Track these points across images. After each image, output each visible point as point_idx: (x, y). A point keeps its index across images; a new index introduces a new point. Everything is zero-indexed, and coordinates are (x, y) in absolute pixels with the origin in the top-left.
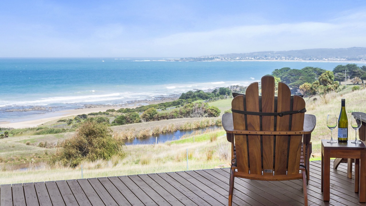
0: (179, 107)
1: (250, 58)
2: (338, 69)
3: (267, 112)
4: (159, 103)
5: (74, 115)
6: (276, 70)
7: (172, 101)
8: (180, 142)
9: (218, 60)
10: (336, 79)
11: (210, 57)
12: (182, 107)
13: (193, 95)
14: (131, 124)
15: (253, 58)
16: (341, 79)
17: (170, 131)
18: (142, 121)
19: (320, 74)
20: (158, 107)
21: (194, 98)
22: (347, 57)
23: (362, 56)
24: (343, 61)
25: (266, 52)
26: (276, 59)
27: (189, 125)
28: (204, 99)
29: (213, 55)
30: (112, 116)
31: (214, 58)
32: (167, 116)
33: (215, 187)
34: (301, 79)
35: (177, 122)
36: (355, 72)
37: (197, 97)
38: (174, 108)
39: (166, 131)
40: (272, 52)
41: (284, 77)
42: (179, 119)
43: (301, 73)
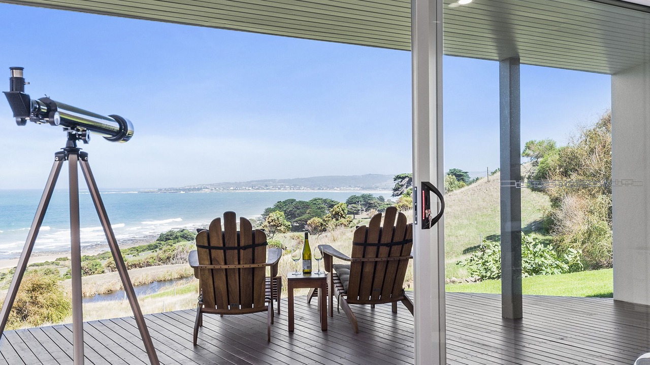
0: (156, 251)
1: (247, 188)
2: (351, 201)
3: (230, 246)
4: (129, 247)
5: (8, 267)
6: (278, 202)
7: (147, 244)
8: (158, 296)
9: (206, 190)
10: (349, 213)
11: (197, 187)
12: (161, 251)
13: (175, 235)
14: (90, 276)
15: (251, 189)
16: (355, 212)
17: (145, 283)
18: (106, 271)
19: (332, 206)
20: (128, 253)
21: (176, 240)
22: (361, 185)
23: (378, 185)
24: (357, 190)
25: (266, 181)
26: (279, 189)
27: (169, 273)
28: (189, 241)
29: (200, 185)
30: (64, 266)
31: (201, 189)
32: (140, 263)
33: (182, 326)
34: (309, 213)
35: (153, 271)
36: (370, 204)
37: (180, 239)
38: (149, 253)
39: (139, 284)
40: (274, 181)
41: (288, 210)
42: (156, 266)
43: (308, 206)
